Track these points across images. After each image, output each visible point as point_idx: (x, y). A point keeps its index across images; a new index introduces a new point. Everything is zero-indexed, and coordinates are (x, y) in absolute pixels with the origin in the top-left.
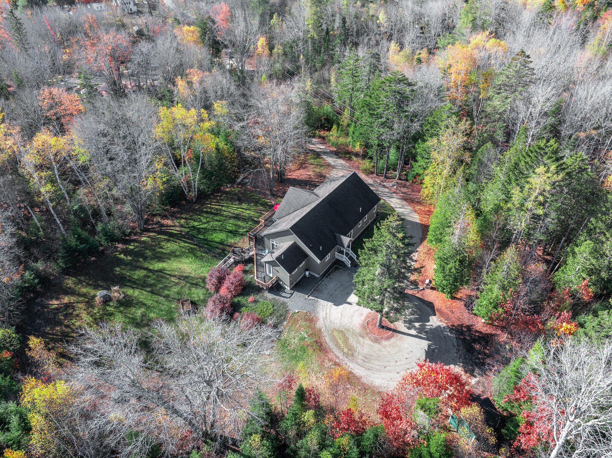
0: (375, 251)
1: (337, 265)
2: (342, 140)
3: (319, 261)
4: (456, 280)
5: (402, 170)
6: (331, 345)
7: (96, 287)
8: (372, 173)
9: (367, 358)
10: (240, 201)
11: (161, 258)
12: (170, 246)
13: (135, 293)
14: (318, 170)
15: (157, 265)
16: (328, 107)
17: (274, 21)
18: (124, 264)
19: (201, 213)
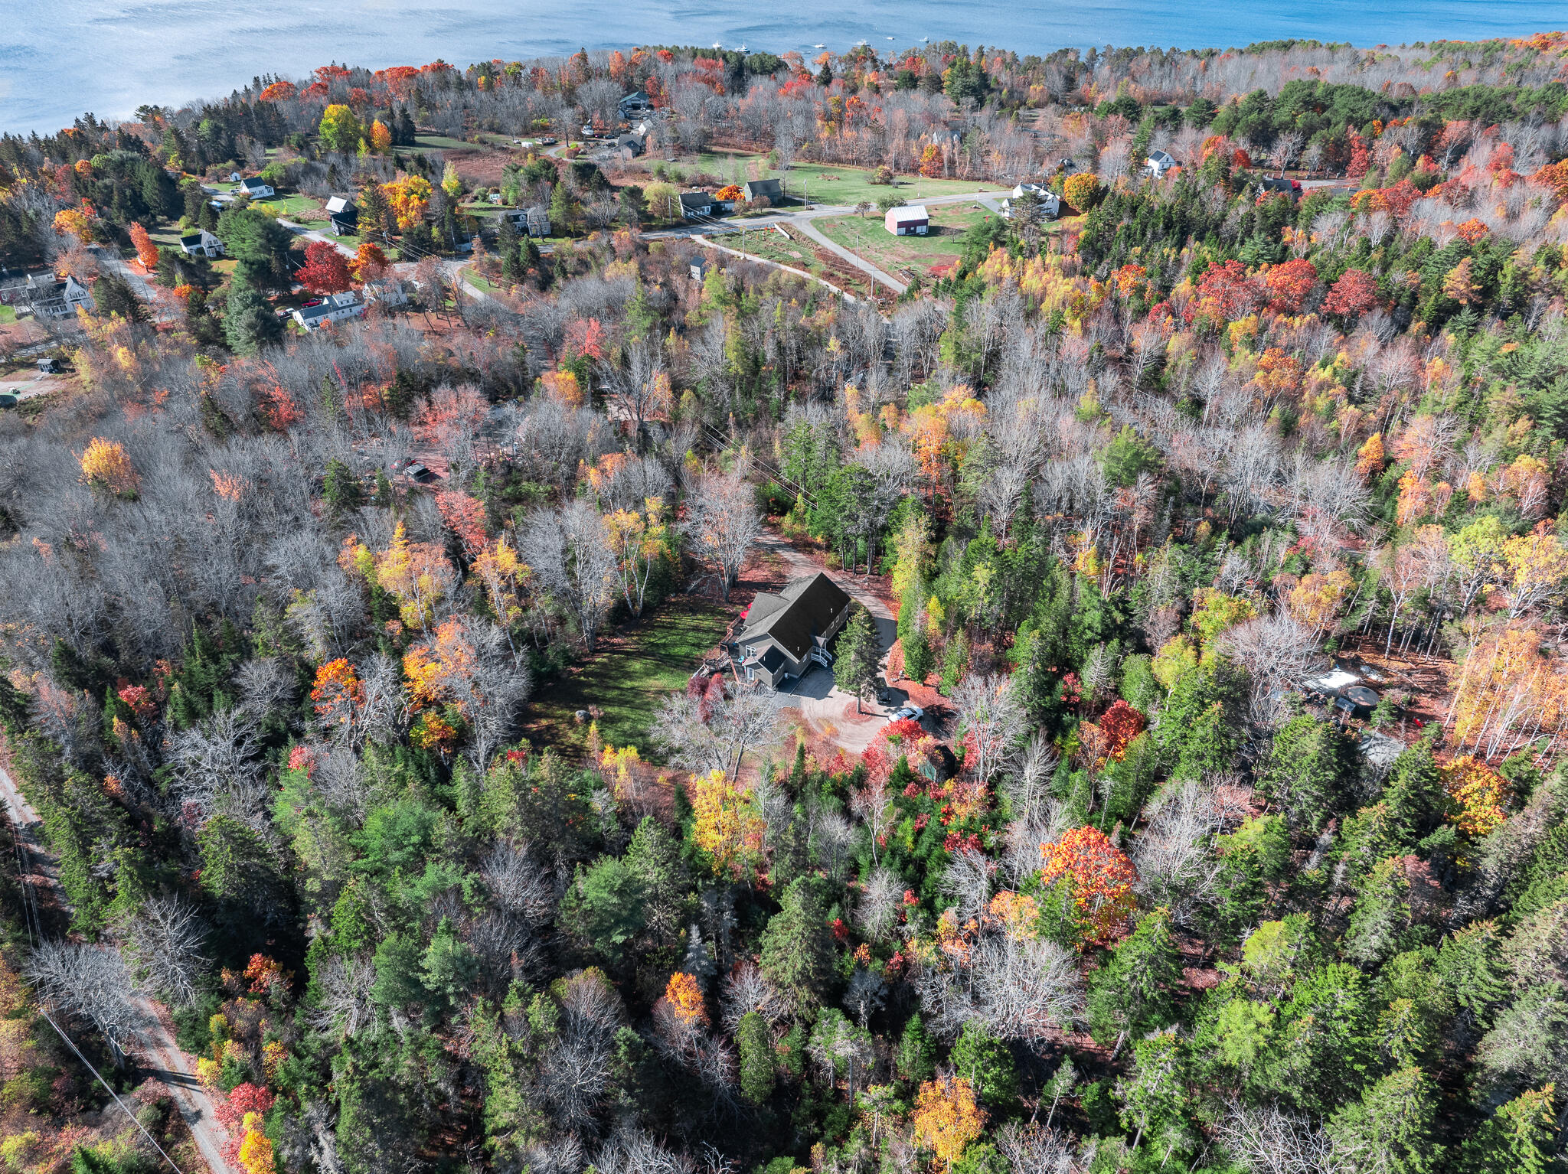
0: (849, 642)
1: (814, 666)
2: (798, 528)
3: (797, 661)
4: (922, 665)
5: (873, 563)
6: (818, 730)
7: (573, 709)
8: (839, 568)
9: (850, 736)
10: (694, 611)
11: (629, 676)
12: (637, 665)
13: (613, 710)
14: (775, 569)
15: (629, 684)
16: (775, 486)
17: (671, 339)
18: (590, 685)
19: (653, 628)
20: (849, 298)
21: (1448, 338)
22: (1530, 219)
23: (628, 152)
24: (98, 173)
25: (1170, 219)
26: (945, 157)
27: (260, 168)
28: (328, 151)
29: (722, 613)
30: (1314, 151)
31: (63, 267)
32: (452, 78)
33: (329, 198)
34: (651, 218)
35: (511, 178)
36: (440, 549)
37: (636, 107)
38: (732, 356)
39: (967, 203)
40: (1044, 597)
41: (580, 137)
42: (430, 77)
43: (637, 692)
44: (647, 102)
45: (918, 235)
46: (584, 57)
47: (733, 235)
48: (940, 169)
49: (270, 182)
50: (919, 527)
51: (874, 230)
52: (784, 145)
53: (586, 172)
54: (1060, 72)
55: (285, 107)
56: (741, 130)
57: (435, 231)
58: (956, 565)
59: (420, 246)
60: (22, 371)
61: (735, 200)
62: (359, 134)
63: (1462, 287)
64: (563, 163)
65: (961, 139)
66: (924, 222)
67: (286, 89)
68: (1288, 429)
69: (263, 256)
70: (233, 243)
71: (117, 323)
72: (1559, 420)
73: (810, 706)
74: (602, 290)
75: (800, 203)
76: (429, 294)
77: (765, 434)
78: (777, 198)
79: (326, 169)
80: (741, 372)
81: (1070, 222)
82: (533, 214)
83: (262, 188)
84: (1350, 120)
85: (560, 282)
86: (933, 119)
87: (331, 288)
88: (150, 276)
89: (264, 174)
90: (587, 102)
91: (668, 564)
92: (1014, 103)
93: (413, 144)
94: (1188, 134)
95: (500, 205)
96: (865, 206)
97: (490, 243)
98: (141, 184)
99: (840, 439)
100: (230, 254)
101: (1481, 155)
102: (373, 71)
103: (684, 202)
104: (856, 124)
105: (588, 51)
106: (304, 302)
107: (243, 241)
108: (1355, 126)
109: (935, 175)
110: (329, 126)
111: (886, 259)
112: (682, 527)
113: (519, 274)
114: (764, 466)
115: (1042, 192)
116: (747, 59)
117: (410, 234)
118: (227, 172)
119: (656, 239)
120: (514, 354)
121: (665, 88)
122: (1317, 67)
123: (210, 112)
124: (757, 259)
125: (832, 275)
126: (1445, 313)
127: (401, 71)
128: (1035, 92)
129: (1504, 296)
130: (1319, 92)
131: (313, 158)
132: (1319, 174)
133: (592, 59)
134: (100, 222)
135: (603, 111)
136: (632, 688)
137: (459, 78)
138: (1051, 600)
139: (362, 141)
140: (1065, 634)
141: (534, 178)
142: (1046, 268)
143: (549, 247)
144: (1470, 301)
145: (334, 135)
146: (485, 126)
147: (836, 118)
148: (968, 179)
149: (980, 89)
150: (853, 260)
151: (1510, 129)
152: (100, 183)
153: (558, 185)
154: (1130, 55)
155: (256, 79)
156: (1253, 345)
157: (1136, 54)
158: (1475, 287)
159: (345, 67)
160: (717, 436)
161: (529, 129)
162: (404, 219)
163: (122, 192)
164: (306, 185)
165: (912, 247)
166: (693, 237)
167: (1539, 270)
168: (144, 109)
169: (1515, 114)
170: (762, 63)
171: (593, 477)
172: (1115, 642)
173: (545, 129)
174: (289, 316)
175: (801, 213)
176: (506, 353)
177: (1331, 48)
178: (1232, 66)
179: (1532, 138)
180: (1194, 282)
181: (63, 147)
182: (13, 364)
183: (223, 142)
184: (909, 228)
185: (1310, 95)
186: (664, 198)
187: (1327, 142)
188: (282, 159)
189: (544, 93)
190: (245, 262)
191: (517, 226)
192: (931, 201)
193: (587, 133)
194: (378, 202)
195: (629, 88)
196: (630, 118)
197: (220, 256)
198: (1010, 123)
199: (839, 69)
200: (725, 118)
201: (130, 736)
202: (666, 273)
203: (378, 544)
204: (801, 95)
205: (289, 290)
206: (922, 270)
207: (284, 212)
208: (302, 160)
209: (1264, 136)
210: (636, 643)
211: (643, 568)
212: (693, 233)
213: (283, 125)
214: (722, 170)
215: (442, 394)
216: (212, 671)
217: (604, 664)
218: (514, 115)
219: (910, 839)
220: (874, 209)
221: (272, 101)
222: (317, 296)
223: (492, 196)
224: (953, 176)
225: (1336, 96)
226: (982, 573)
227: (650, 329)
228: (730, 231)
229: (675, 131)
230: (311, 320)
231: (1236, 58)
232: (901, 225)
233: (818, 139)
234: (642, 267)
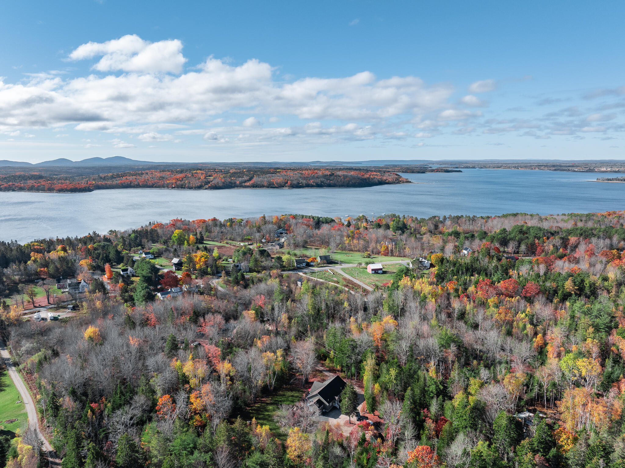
0: (346, 394)
1: (334, 407)
2: (331, 365)
3: (328, 404)
4: (373, 406)
5: (357, 376)
7: (246, 421)
8: (345, 378)
9: (346, 431)
10: (292, 391)
11: (268, 411)
12: (271, 407)
13: (261, 421)
15: (267, 413)
16: (323, 350)
17: (289, 303)
18: (253, 413)
19: (277, 396)
20: (353, 293)
21: (568, 304)
22: (599, 267)
23: (278, 247)
24: (95, 249)
25: (468, 268)
26: (389, 249)
27: (150, 249)
28: (173, 244)
29: (302, 391)
30: (523, 247)
31: (80, 278)
32: (218, 223)
33: (172, 259)
34: (285, 267)
35: (237, 254)
36: (205, 362)
37: (282, 233)
38: (310, 307)
39: (397, 264)
40: (415, 382)
41: (262, 243)
42: (210, 222)
43: (269, 416)
44: (286, 232)
45: (379, 274)
46: (264, 217)
47: (313, 273)
48: (388, 253)
49: (153, 254)
50: (372, 359)
51: (363, 272)
52: (333, 245)
53: (263, 252)
54: (432, 223)
55: (159, 231)
56: (318, 241)
57: (209, 269)
58: (384, 371)
59: (203, 273)
60: (62, 309)
61: (314, 262)
62: (185, 239)
63: (571, 288)
64: (255, 250)
65: (396, 244)
66: (381, 269)
67: (161, 225)
68: (509, 333)
69: (150, 275)
70: (139, 271)
71: (98, 294)
72: (607, 329)
73: (332, 421)
74: (266, 287)
75: (337, 263)
76: (206, 288)
77: (321, 334)
78: (328, 261)
79: (172, 250)
80: (313, 313)
81: (433, 269)
82: (243, 265)
83: (150, 255)
84: (535, 237)
85: (251, 286)
86: (385, 237)
87: (171, 286)
88: (109, 281)
89: (151, 251)
90: (264, 231)
91: (283, 373)
92: (416, 233)
93: (203, 243)
94: (477, 241)
95: (232, 262)
96: (360, 264)
97: (228, 274)
98: (110, 253)
99: (346, 332)
100: (137, 275)
101: (582, 248)
102: (191, 221)
103: (296, 262)
104: (358, 239)
105: (266, 215)
106: (161, 290)
107: (143, 270)
108: (538, 239)
109: (386, 254)
110: (175, 237)
111: (368, 281)
112: (290, 359)
113: (237, 283)
114: (319, 344)
115: (424, 260)
116: (321, 219)
117: (200, 270)
118: (138, 250)
119: (285, 273)
120: (234, 307)
121: (292, 227)
122: (526, 221)
123: (134, 231)
124: (321, 280)
125: (347, 286)
126: (566, 297)
127: (200, 221)
128: (423, 229)
129: (587, 291)
130: (524, 229)
131: (168, 246)
132: (526, 255)
133: (267, 218)
134: (94, 264)
135: (270, 234)
136: (268, 415)
137: (221, 223)
138: (418, 382)
139: (186, 242)
140: (424, 396)
141: (245, 254)
142: (423, 283)
143: (248, 276)
144: (575, 292)
145: (176, 239)
146: (228, 238)
147: (352, 237)
148: (398, 256)
149: (402, 228)
150: (355, 281)
151: (594, 240)
152: (96, 252)
153: (253, 256)
154: (458, 218)
155: (150, 223)
156: (497, 306)
157: (460, 217)
158: (576, 288)
159: (181, 219)
160: (304, 334)
161: (243, 240)
162: (199, 265)
163: (103, 255)
164: (166, 254)
165: (376, 277)
166: (299, 273)
167: (599, 283)
168: (111, 231)
169: (595, 235)
170: (326, 220)
171: (259, 343)
172: (441, 397)
173: (249, 240)
174: (156, 294)
175: (337, 266)
176: (231, 307)
177: (531, 215)
178: (495, 222)
179: (602, 243)
180: (476, 287)
181: (85, 241)
182: (59, 307)
183: (138, 241)
184: (376, 271)
185: (521, 229)
186: (289, 260)
187: (527, 244)
188: (157, 247)
189: (250, 228)
190: (143, 276)
191: (237, 268)
192: (384, 263)
193: (264, 241)
194: (190, 260)
195: (280, 227)
196: (279, 237)
197: (133, 276)
198: (413, 239)
199: (354, 222)
200: (312, 237)
201: (92, 418)
202: (289, 284)
203: (184, 360)
204: (339, 230)
205: (157, 287)
206: (379, 284)
207: (158, 262)
208: (165, 247)
209: (504, 242)
210: (270, 400)
211: (274, 373)
212: (299, 272)
213: (158, 236)
214: (311, 253)
215: (209, 316)
216: (123, 399)
217: (259, 407)
218: (239, 235)
219: (365, 461)
220: (363, 265)
221: (156, 229)
222: (166, 289)
223: (229, 260)
224: (392, 255)
225: (531, 229)
226: (393, 372)
227: (282, 300)
228: (312, 271)
229: (295, 240)
230: (163, 296)
231: (497, 219)
232: (373, 270)
233: (345, 243)
234: (280, 282)
